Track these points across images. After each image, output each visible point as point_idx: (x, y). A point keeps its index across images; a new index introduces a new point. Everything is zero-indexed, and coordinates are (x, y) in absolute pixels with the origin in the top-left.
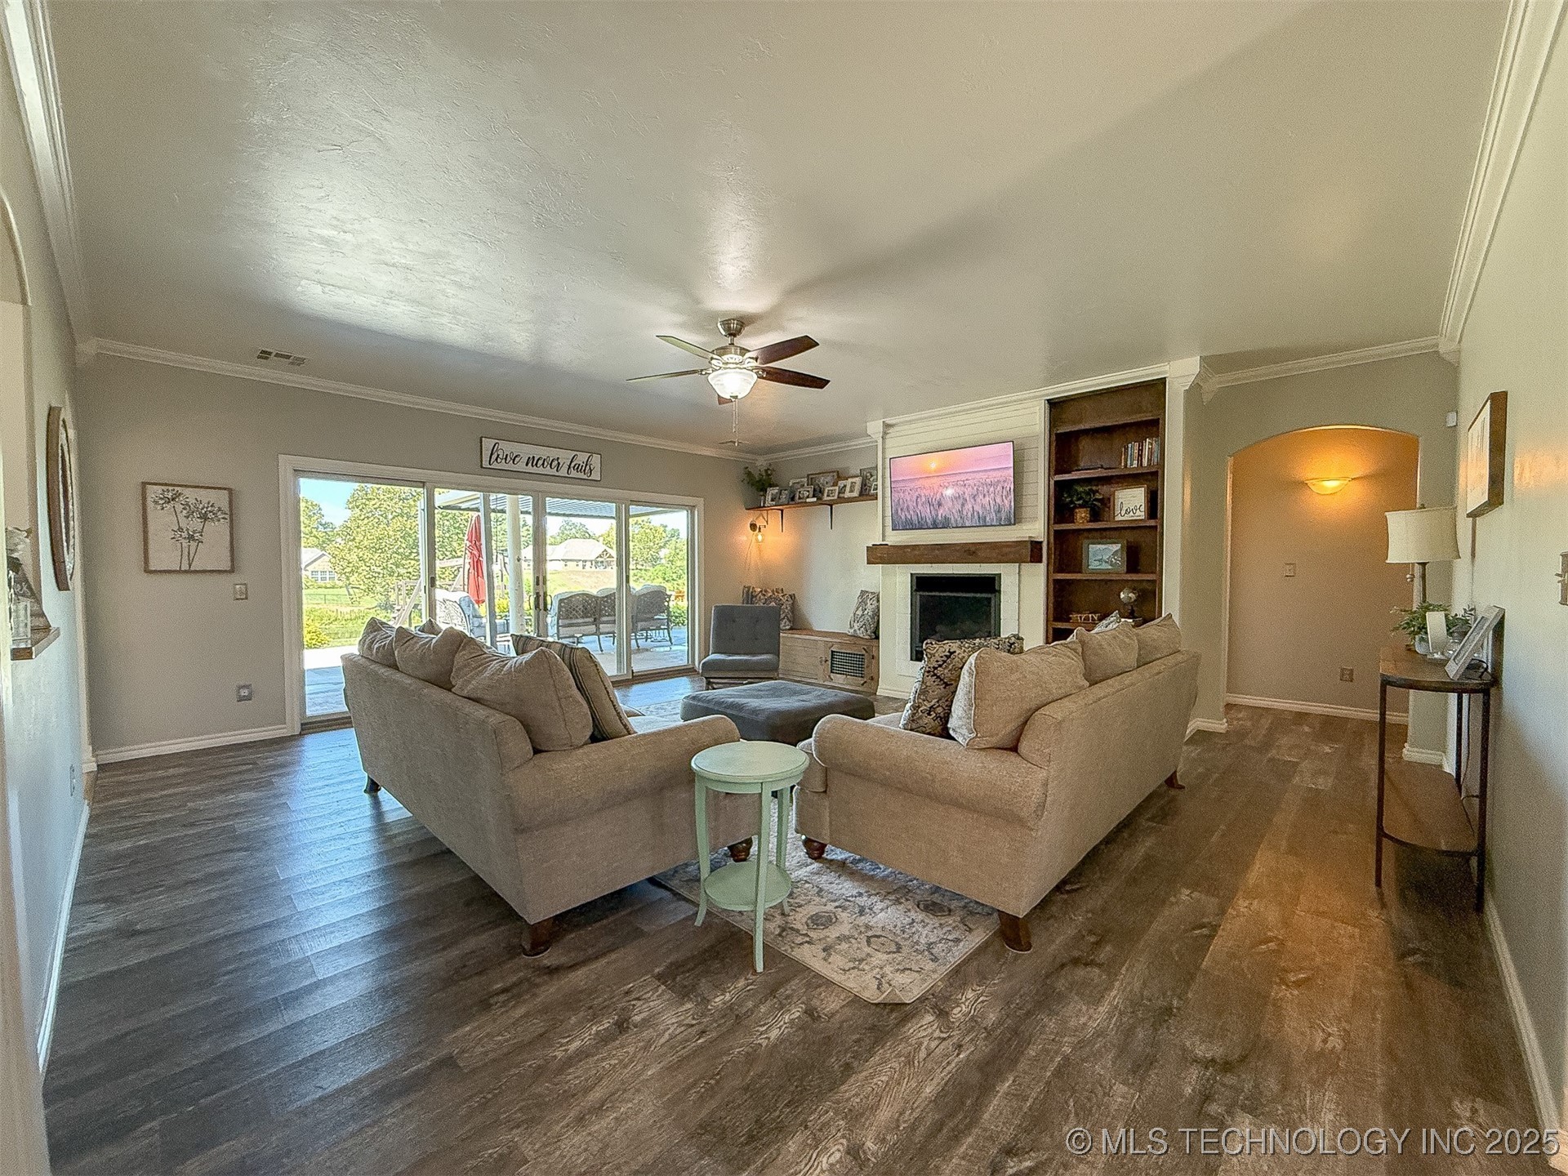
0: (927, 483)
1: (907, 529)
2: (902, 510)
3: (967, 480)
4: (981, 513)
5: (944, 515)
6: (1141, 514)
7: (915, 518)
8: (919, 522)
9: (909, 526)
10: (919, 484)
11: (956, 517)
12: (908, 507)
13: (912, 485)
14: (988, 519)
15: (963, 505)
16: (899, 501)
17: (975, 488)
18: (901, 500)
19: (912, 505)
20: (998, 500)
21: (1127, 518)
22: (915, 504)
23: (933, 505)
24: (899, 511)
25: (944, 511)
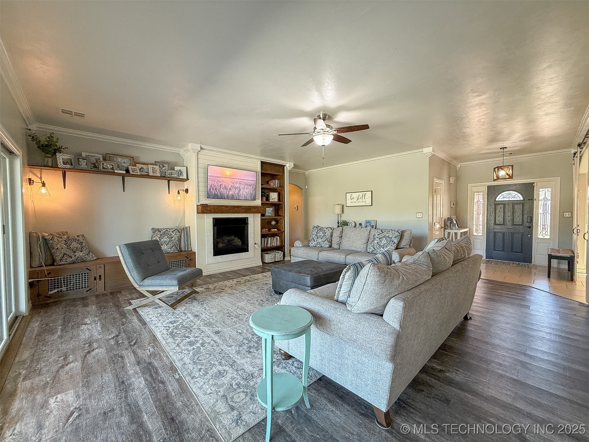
0: (226, 180)
1: (215, 198)
2: (213, 189)
3: (241, 182)
4: (245, 195)
5: (232, 194)
6: (276, 200)
7: (219, 194)
8: (221, 196)
9: (216, 197)
10: (222, 179)
11: (237, 195)
12: (216, 189)
13: (219, 179)
14: (247, 197)
15: (239, 191)
16: (211, 185)
17: (244, 185)
18: (213, 185)
19: (218, 188)
20: (251, 191)
21: (272, 201)
22: (219, 188)
23: (228, 190)
24: (212, 190)
25: (232, 192)
